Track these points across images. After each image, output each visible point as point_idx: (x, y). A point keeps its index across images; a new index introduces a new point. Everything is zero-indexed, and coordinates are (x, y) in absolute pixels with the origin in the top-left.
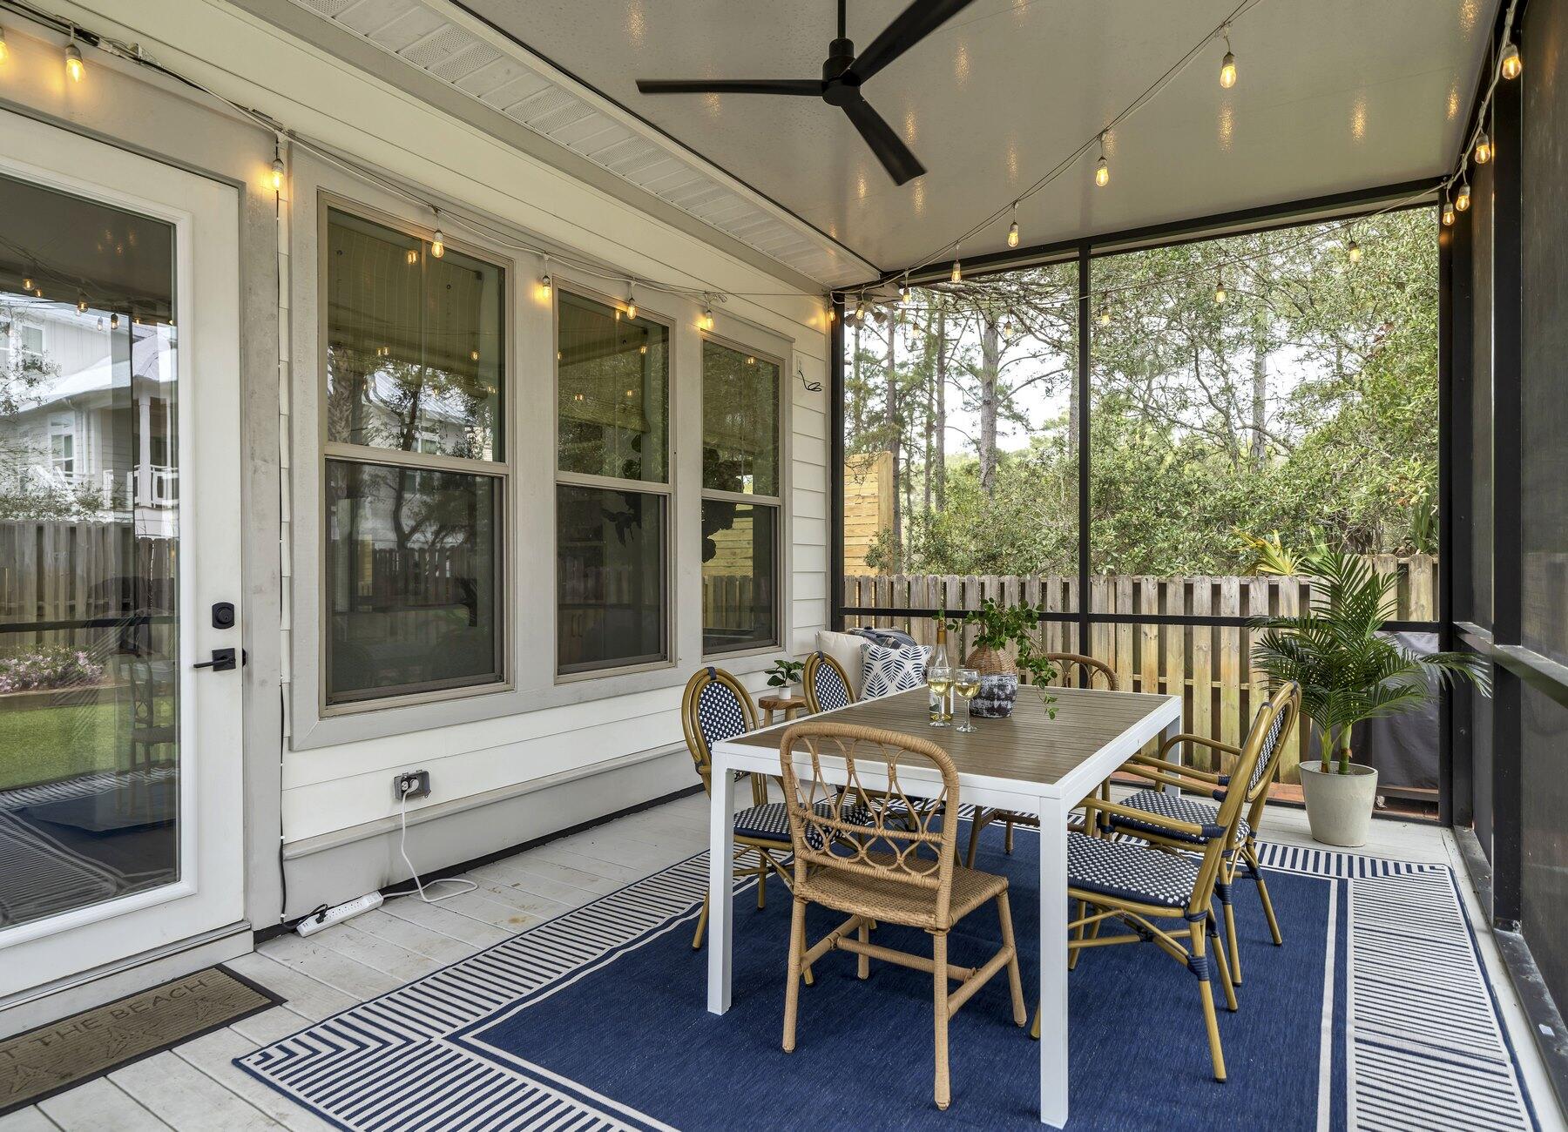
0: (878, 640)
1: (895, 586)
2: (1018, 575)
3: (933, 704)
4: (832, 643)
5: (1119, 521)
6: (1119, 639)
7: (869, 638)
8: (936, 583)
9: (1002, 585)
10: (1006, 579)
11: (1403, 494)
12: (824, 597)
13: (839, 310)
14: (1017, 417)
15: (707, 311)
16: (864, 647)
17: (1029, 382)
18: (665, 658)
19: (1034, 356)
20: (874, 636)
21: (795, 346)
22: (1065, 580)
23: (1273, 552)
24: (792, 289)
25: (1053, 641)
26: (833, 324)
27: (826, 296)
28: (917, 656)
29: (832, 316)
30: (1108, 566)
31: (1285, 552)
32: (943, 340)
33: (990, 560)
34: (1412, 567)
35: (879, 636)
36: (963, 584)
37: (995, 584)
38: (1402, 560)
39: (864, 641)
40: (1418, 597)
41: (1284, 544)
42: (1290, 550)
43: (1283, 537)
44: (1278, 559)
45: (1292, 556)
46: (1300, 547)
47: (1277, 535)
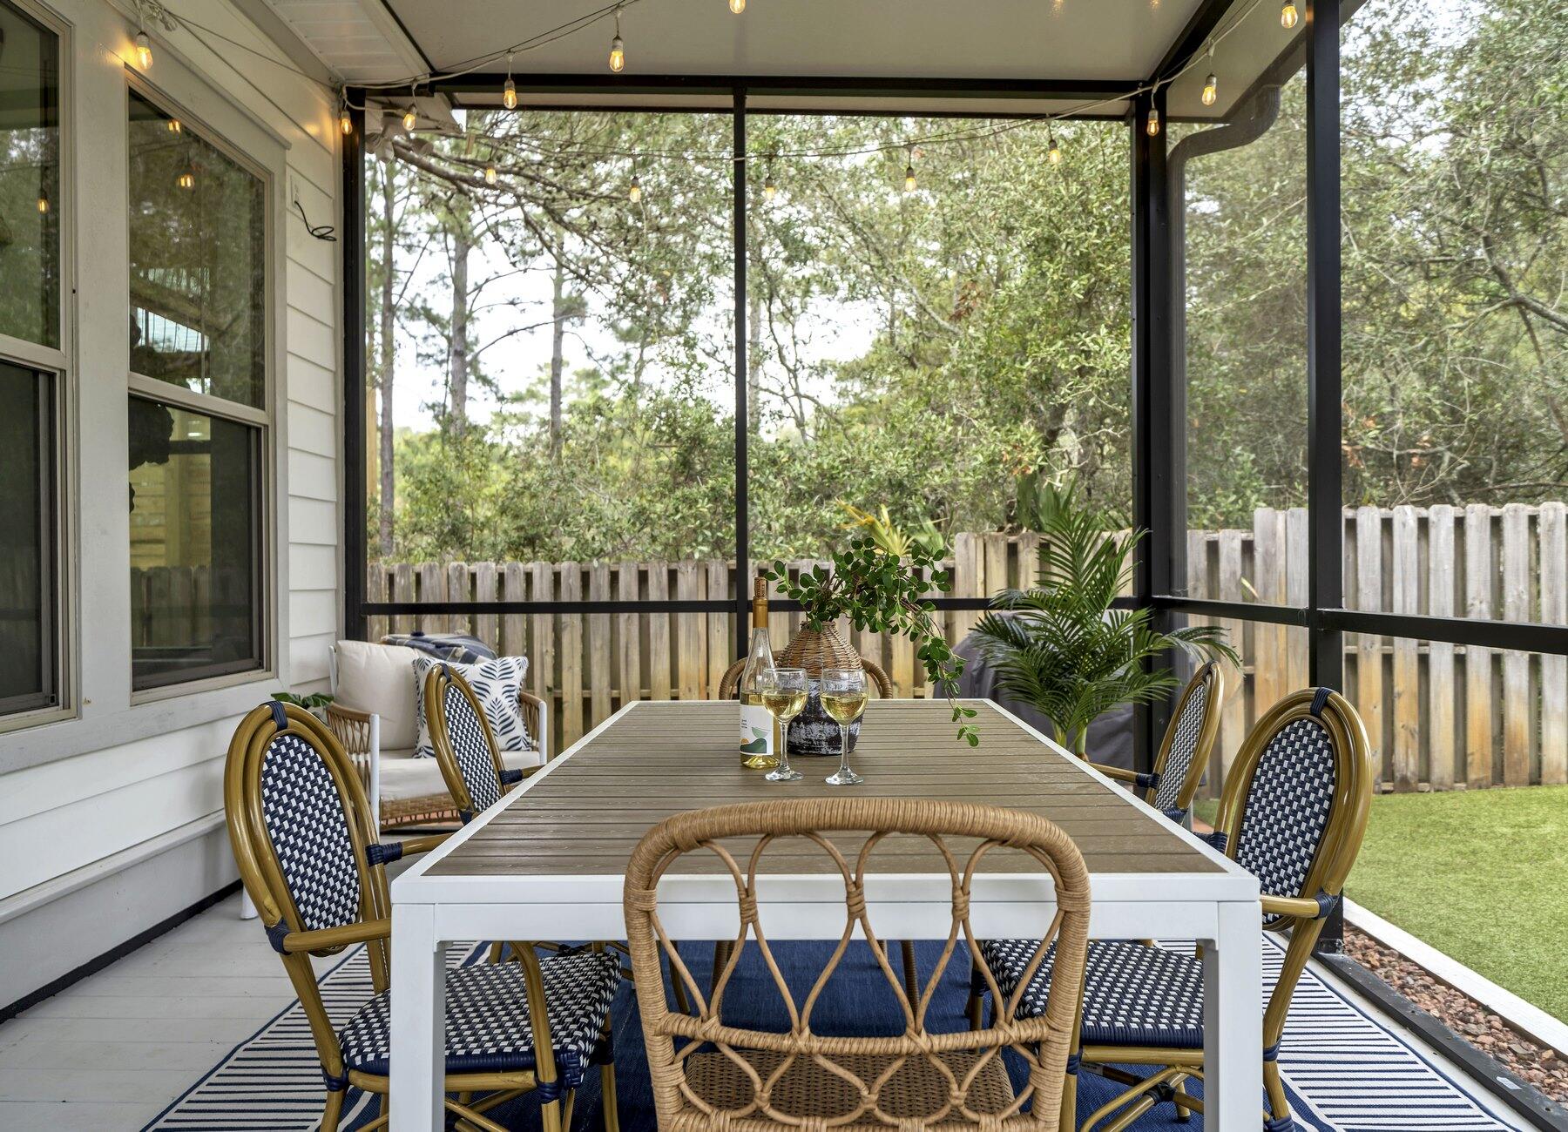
0: (438, 652)
1: (397, 579)
2: (581, 561)
3: (751, 739)
4: (363, 661)
5: (713, 489)
6: (712, 642)
7: (424, 650)
8: (461, 574)
9: (557, 576)
10: (564, 566)
11: (1020, 462)
12: (333, 586)
13: (358, 119)
14: (485, 381)
15: (137, 34)
16: (420, 664)
17: (511, 333)
18: (53, 701)
19: (512, 303)
20: (431, 647)
21: (290, 156)
22: (642, 567)
23: (883, 532)
24: (280, 56)
25: (627, 648)
26: (347, 140)
27: (336, 91)
28: (507, 672)
29: (347, 126)
30: (700, 548)
31: (895, 531)
32: (391, 269)
33: (529, 542)
34: (1021, 547)
35: (439, 646)
36: (501, 576)
37: (548, 577)
38: (1012, 539)
39: (416, 654)
40: (1027, 580)
41: (893, 521)
42: (899, 528)
43: (891, 513)
44: (888, 539)
45: (902, 536)
46: (910, 524)
47: (885, 511)
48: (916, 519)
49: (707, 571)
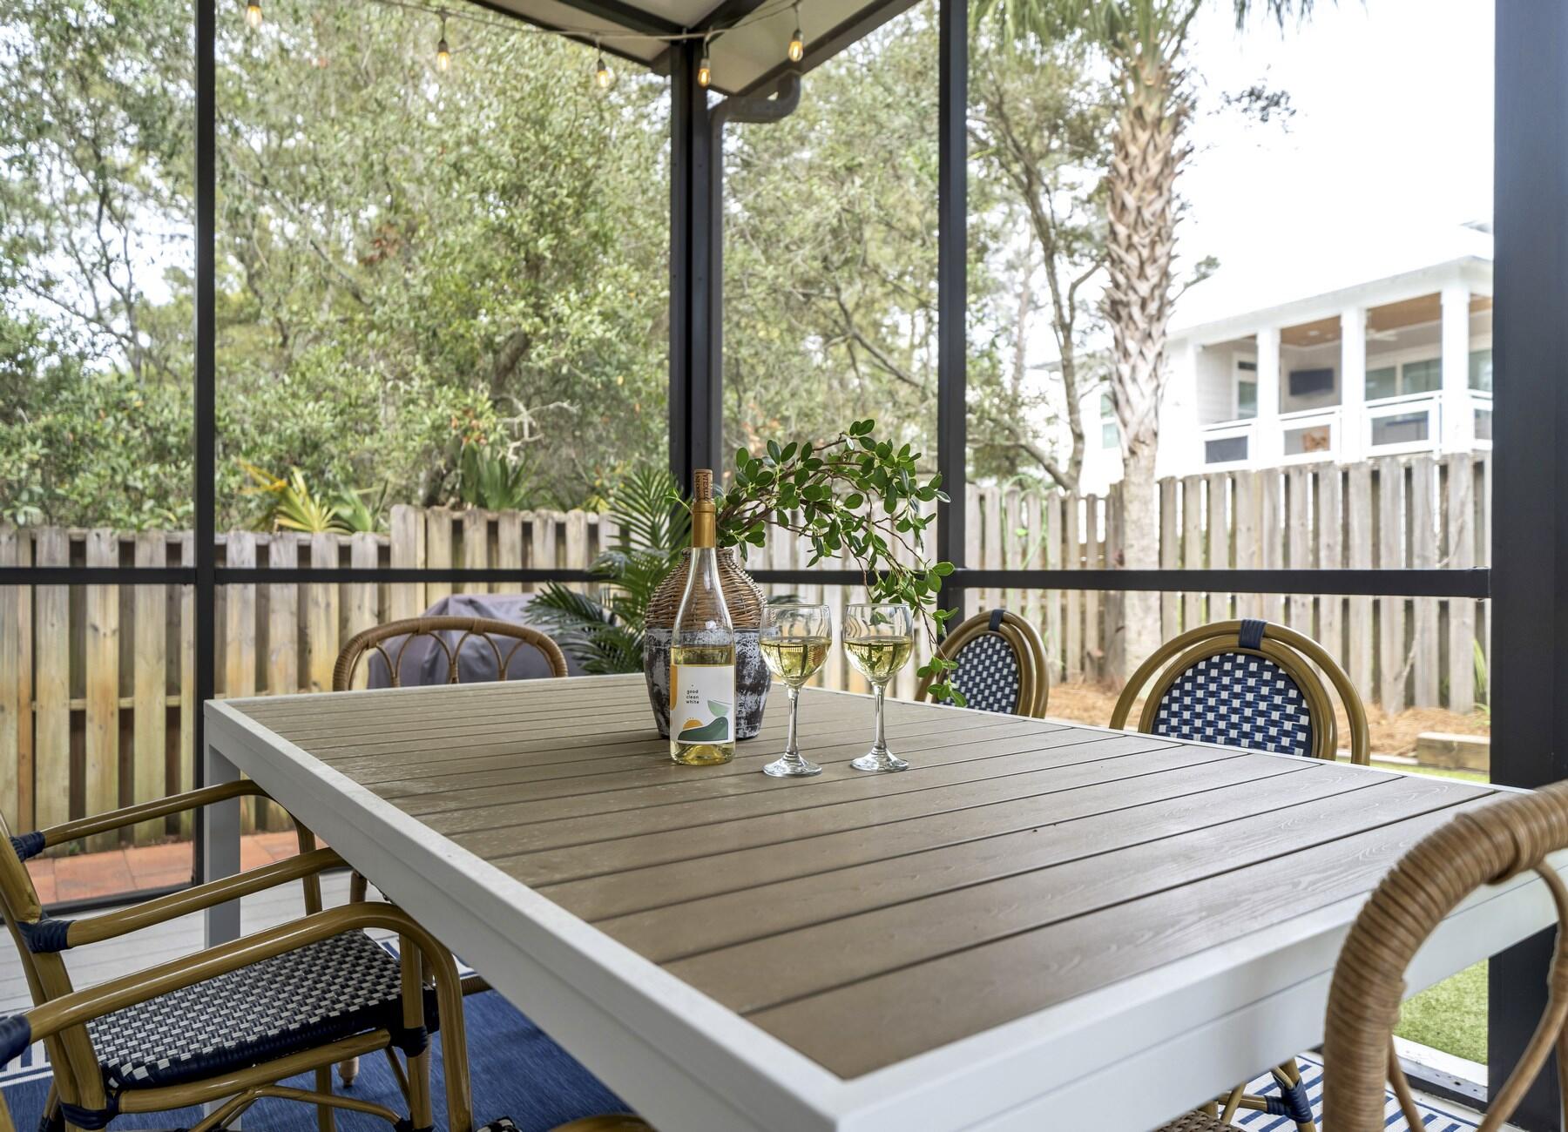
5: (47, 429)
6: (42, 640)
11: (473, 429)
23: (298, 501)
31: (312, 497)
34: (467, 524)
38: (457, 515)
41: (310, 488)
42: (317, 497)
43: (306, 479)
44: (304, 510)
45: (321, 506)
46: (331, 493)
47: (298, 476)
48: (336, 487)
49: (34, 543)
